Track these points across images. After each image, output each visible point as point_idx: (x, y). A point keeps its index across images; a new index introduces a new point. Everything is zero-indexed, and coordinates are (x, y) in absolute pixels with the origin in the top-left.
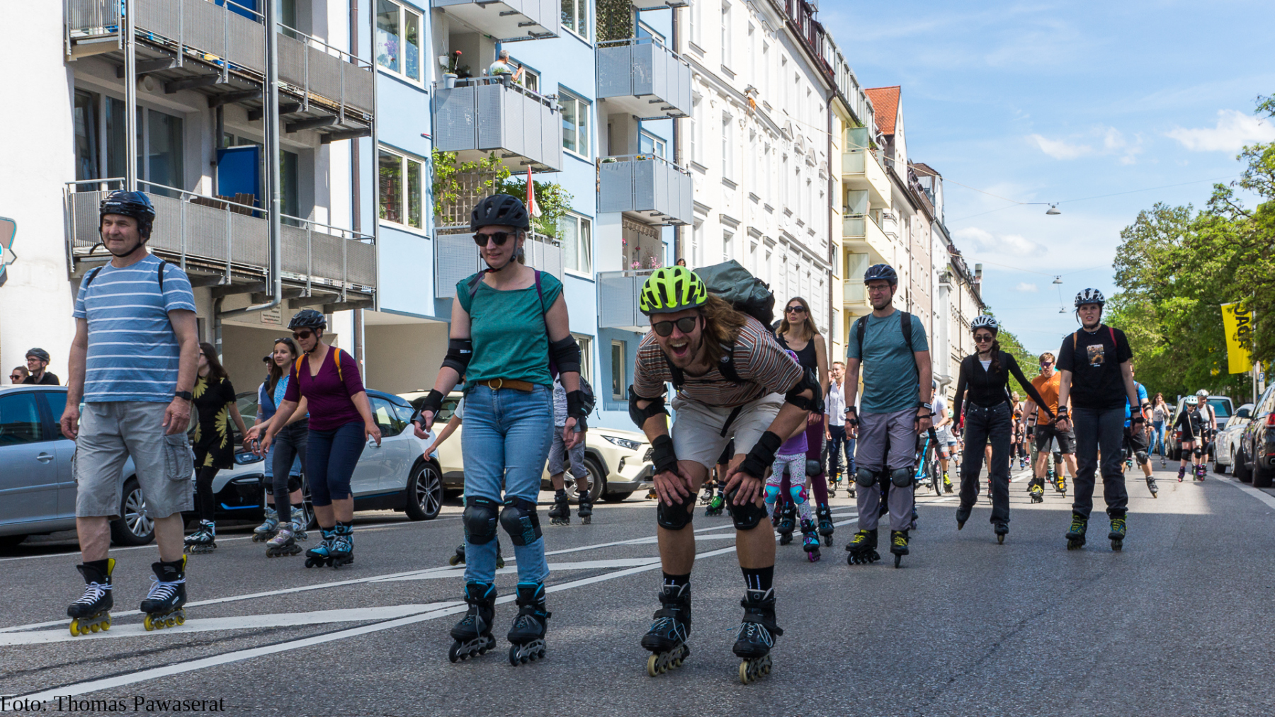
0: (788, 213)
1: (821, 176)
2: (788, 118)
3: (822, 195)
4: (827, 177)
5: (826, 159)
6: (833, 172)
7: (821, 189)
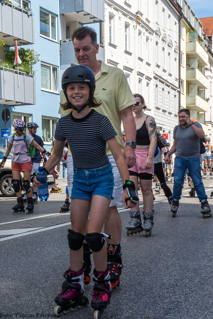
0: (158, 66)
1: (175, 51)
2: (159, 26)
3: (176, 59)
4: (178, 52)
5: (178, 44)
6: (181, 50)
7: (175, 57)
